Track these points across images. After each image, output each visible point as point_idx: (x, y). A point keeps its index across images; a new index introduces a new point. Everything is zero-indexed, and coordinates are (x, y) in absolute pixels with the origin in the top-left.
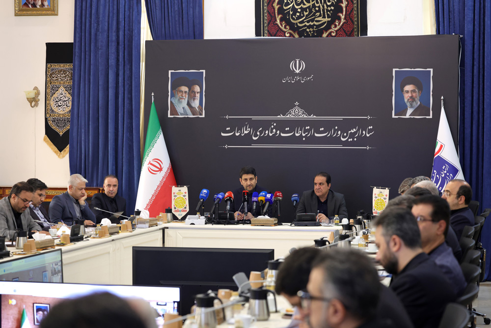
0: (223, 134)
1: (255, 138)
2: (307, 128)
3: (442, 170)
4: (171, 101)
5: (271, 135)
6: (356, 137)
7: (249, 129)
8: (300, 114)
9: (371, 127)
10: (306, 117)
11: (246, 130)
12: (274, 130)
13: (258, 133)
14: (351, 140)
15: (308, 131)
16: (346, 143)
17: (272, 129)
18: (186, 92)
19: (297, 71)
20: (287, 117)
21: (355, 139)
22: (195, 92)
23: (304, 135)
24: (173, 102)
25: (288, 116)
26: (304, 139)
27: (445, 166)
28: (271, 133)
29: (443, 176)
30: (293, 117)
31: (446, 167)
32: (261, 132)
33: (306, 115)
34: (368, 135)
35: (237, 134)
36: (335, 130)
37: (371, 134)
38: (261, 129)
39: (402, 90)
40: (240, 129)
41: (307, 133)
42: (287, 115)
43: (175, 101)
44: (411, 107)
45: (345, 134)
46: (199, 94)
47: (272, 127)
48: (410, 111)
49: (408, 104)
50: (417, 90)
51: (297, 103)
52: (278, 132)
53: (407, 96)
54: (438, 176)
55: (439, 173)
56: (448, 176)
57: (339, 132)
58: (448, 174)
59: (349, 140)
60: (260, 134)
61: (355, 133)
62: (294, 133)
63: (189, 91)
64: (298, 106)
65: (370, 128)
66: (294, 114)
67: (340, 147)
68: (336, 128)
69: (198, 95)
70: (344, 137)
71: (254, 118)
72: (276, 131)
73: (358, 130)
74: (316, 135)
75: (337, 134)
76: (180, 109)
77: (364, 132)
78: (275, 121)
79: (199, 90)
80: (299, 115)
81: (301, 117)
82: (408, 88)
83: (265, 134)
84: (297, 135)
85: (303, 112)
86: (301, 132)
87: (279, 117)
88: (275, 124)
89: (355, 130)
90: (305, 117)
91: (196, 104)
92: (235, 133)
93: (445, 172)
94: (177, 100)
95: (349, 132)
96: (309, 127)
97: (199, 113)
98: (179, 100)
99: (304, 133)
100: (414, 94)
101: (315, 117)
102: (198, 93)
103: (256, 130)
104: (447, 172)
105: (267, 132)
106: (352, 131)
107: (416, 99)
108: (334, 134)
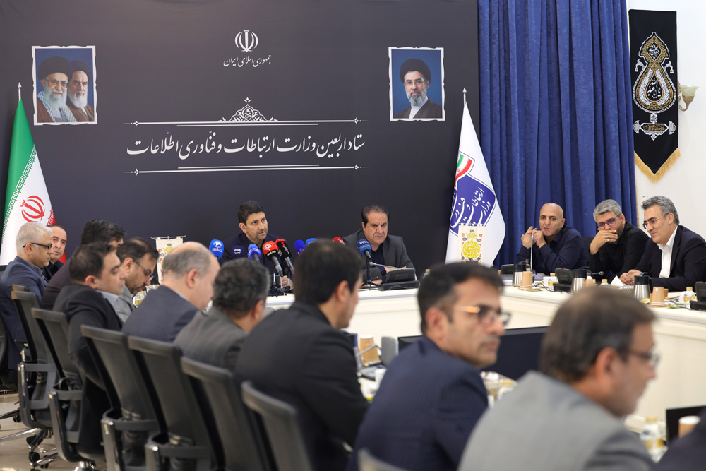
0: (130, 152)
1: (182, 158)
2: (264, 139)
3: (474, 196)
4: (38, 99)
5: (208, 151)
6: (339, 152)
7: (173, 143)
8: (253, 117)
9: (361, 136)
10: (263, 121)
11: (168, 145)
12: (214, 144)
13: (188, 149)
14: (332, 155)
15: (267, 143)
16: (324, 161)
17: (210, 142)
18: (63, 83)
19: (247, 49)
20: (233, 122)
21: (338, 155)
22: (79, 83)
23: (260, 150)
24: (42, 99)
25: (235, 121)
26: (261, 156)
27: (479, 190)
28: (209, 148)
29: (476, 205)
30: (242, 122)
31: (479, 192)
32: (192, 147)
33: (263, 119)
34: (356, 148)
35: (154, 151)
36: (307, 141)
37: (360, 146)
38: (192, 142)
39: (403, 80)
40: (157, 143)
41: (264, 147)
42: (233, 119)
43: (45, 98)
44: (416, 104)
45: (323, 148)
46: (86, 86)
47: (210, 138)
48: (414, 111)
49: (412, 101)
50: (423, 80)
51: (247, 100)
52: (220, 146)
53: (409, 89)
54: (468, 206)
55: (469, 201)
56: (485, 205)
57: (314, 145)
58: (484, 202)
59: (329, 156)
60: (192, 150)
61: (338, 145)
62: (246, 148)
63: (69, 80)
64: (249, 104)
65: (358, 137)
66: (243, 117)
67: (316, 167)
68: (309, 137)
69: (85, 88)
70: (321, 152)
71: (180, 124)
72: (217, 145)
73: (342, 141)
74: (279, 149)
75: (311, 148)
76: (54, 111)
77: (350, 144)
78: (214, 129)
79: (86, 79)
80: (252, 119)
81: (254, 121)
82: (411, 76)
83: (199, 150)
84: (250, 150)
85: (258, 113)
86: (255, 145)
87: (220, 121)
88: (214, 134)
89: (336, 141)
90: (261, 121)
91: (82, 102)
92: (150, 149)
93: (480, 199)
94: (48, 97)
95: (329, 144)
96: (267, 138)
97: (87, 118)
98: (52, 96)
99: (261, 147)
100: (419, 86)
101: (276, 121)
102: (84, 83)
103: (184, 143)
104: (482, 200)
105: (202, 147)
106: (333, 143)
107: (422, 93)
108: (306, 148)
